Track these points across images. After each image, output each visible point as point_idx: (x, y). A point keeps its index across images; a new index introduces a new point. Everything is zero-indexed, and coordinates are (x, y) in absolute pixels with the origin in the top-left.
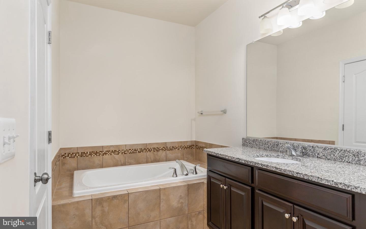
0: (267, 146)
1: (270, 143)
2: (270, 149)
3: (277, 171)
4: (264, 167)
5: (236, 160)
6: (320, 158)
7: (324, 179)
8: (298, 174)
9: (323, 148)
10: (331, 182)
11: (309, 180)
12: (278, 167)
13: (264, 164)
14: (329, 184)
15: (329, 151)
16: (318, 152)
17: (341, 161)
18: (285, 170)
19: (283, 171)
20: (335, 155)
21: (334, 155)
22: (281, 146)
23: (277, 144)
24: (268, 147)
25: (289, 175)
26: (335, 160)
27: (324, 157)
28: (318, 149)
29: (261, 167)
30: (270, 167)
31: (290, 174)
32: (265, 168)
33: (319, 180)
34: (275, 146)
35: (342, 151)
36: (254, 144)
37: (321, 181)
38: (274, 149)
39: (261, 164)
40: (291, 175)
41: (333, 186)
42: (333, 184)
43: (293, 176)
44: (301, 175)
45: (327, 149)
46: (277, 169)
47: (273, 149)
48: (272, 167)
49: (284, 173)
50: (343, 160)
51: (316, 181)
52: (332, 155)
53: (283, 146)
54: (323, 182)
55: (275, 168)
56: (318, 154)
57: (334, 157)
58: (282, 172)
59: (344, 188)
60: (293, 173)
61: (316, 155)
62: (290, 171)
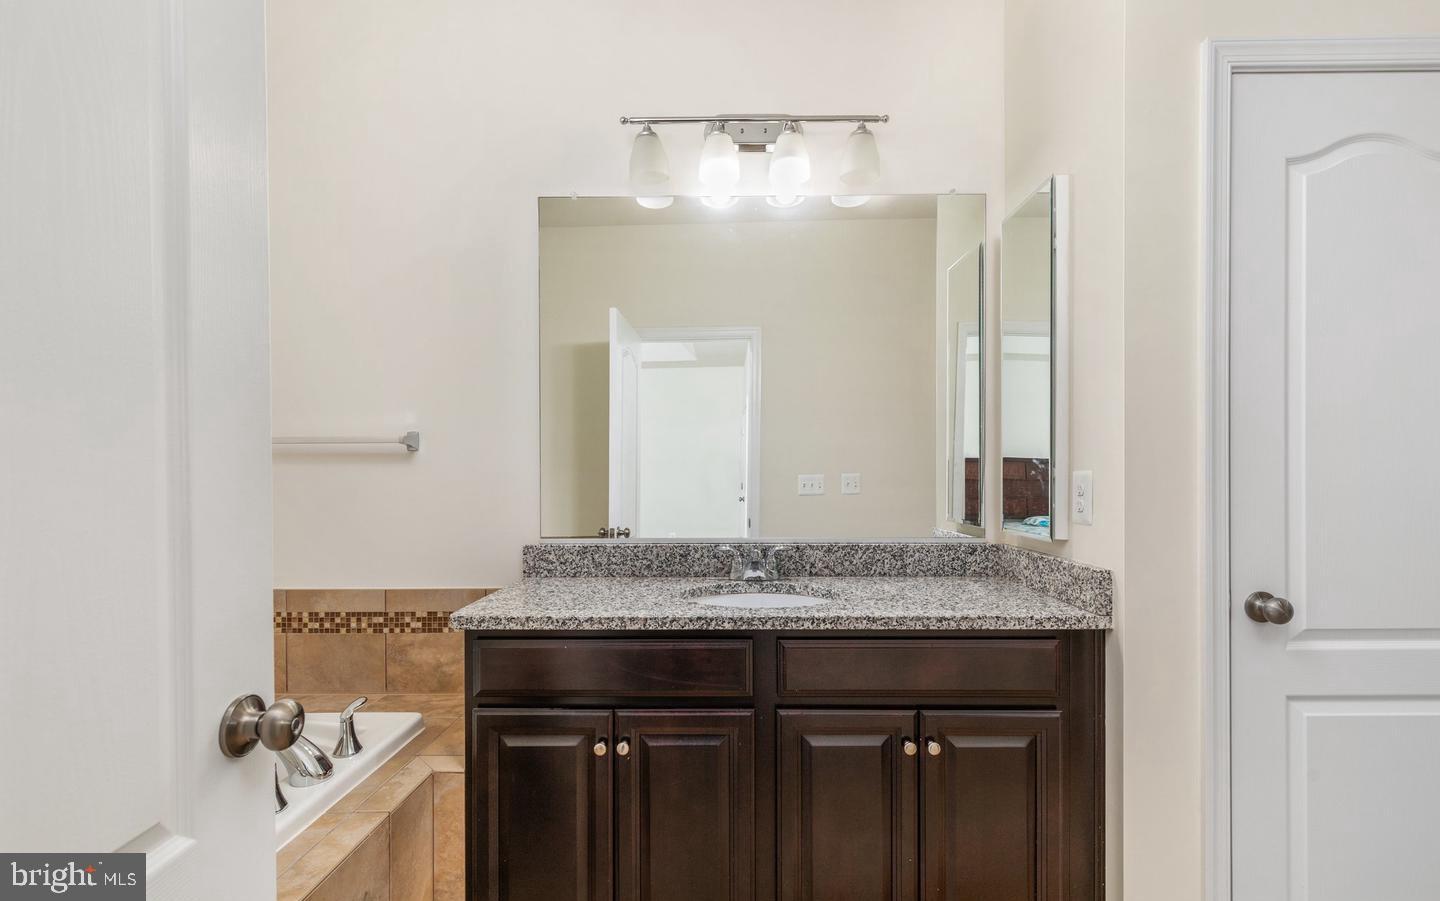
0: (644, 562)
1: (655, 553)
2: (655, 573)
3: (873, 628)
4: (822, 627)
5: (686, 628)
6: (816, 574)
7: (1011, 618)
8: (941, 621)
9: (824, 548)
10: (1029, 622)
11: (973, 630)
12: (877, 614)
13: (822, 615)
14: (1024, 627)
15: (838, 554)
16: (812, 560)
17: (867, 575)
18: (901, 620)
19: (895, 623)
20: (855, 563)
21: (851, 562)
22: (697, 556)
23: (681, 552)
24: (648, 567)
25: (915, 630)
26: (853, 574)
27: (826, 571)
28: (812, 552)
29: (811, 628)
30: (847, 622)
31: (918, 628)
32: (829, 626)
33: (1000, 622)
34: (677, 560)
35: (868, 549)
36: (585, 562)
37: (1005, 625)
38: (672, 571)
39: (813, 620)
40: (921, 628)
41: (1033, 630)
42: (1031, 626)
43: (928, 630)
44: (952, 623)
45: (836, 548)
46: (874, 620)
47: (669, 569)
48: (857, 619)
49: (898, 628)
50: (872, 572)
51: (992, 628)
52: (848, 563)
53: (705, 555)
54: (1010, 626)
55: (865, 622)
56: (812, 565)
57: (851, 567)
58: (893, 625)
59: (1055, 627)
60: (926, 622)
61: (808, 568)
62: (919, 619)
